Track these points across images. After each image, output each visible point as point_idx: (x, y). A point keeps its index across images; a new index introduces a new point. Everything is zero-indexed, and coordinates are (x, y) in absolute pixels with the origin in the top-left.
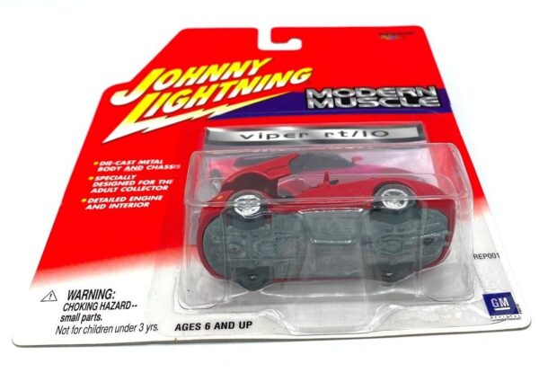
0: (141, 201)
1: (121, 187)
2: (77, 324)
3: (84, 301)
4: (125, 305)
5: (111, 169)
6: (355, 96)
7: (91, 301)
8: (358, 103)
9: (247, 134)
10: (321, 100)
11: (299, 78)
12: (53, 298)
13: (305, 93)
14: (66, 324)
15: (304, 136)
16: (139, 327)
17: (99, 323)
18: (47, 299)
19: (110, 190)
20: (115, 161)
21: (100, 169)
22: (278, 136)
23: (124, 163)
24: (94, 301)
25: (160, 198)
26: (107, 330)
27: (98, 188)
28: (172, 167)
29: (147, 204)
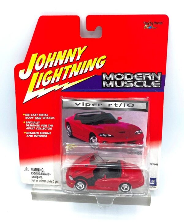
0: (44, 135)
1: (36, 127)
2: (36, 179)
3: (36, 172)
4: (48, 174)
5: (30, 118)
6: (123, 80)
7: (38, 172)
8: (124, 85)
9: (78, 102)
10: (108, 82)
11: (100, 64)
12: (27, 170)
13: (102, 76)
14: (34, 179)
15: (100, 105)
16: (53, 182)
17: (42, 179)
18: (26, 170)
19: (32, 128)
20: (30, 114)
21: (26, 118)
22: (90, 105)
23: (34, 115)
24: (39, 172)
25: (50, 133)
26: (45, 181)
27: (28, 127)
28: (51, 118)
29: (46, 136)
